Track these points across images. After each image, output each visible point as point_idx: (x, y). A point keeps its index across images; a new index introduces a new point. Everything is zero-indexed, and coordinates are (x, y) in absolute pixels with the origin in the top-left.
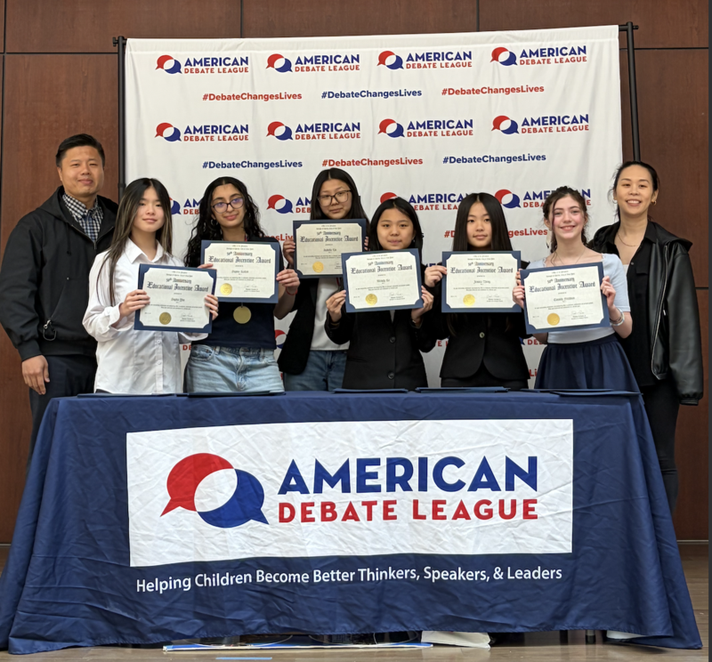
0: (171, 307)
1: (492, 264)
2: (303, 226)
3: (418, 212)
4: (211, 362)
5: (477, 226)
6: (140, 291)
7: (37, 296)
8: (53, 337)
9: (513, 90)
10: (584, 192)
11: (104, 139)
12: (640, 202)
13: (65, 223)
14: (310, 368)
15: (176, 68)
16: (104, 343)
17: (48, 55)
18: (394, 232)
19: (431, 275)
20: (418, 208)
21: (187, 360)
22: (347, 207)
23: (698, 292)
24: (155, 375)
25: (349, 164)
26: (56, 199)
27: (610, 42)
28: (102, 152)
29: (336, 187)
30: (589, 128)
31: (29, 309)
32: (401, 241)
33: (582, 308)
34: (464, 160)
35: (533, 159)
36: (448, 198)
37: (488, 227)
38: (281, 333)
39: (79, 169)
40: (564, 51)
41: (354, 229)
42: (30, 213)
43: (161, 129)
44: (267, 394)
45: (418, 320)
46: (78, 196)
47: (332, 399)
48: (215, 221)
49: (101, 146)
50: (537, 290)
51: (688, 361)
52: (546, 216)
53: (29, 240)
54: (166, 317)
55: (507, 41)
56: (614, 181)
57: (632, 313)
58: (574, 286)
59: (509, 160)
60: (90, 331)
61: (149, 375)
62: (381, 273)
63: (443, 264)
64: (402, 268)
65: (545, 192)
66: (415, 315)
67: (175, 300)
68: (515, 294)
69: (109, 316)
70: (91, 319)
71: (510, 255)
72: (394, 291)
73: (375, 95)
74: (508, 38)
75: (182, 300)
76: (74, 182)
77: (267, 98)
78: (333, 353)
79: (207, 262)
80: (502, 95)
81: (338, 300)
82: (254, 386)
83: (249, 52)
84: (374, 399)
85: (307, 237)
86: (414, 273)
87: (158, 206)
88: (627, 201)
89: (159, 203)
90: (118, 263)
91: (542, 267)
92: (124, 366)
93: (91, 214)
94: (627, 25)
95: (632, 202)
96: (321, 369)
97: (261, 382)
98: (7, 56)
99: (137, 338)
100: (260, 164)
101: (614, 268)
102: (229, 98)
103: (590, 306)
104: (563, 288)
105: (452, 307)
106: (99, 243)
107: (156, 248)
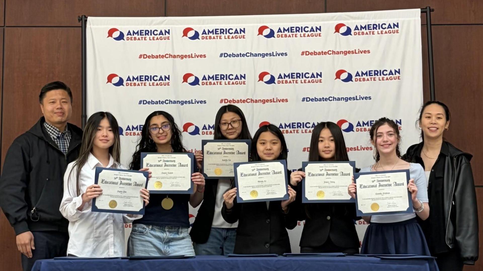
0: (117, 197)
1: (336, 170)
2: (208, 143)
3: (285, 135)
4: (146, 236)
5: (325, 144)
6: (96, 185)
7: (26, 191)
8: (37, 219)
9: (349, 52)
10: (397, 121)
11: (72, 84)
12: (438, 129)
13: (46, 142)
14: (211, 239)
15: (121, 37)
16: (74, 223)
17: (34, 28)
18: (269, 148)
19: (295, 178)
20: (285, 132)
21: (129, 235)
22: (239, 131)
23: (476, 188)
24: (108, 245)
25: (238, 102)
26: (39, 125)
27: (415, 20)
28: (70, 94)
29: (232, 117)
30: (400, 78)
31: (21, 200)
32: (273, 154)
33: (395, 200)
34: (316, 100)
35: (363, 99)
36: (305, 125)
37: (332, 145)
38: (192, 216)
39: (55, 105)
40: (384, 26)
41: (243, 146)
42: (21, 135)
43: (110, 78)
44: (183, 257)
45: (286, 208)
46: (54, 123)
47: (226, 261)
48: (152, 141)
49: (70, 89)
50: (365, 187)
51: (468, 235)
52: (372, 137)
53: (21, 154)
54: (113, 203)
55: (346, 19)
56: (419, 114)
57: (430, 204)
58: (390, 185)
59: (347, 99)
60: (64, 215)
61: (105, 244)
62: (260, 176)
63: (302, 170)
64: (275, 173)
65: (371, 121)
66: (284, 204)
67: (120, 192)
68: (350, 189)
69: (75, 203)
70: (65, 206)
71: (348, 164)
72: (269, 188)
73: (256, 55)
74: (346, 17)
75: (125, 192)
76: (52, 114)
77: (182, 57)
78: (228, 230)
79: (145, 167)
80: (342, 55)
81: (231, 194)
82: (176, 252)
83: (171, 26)
84: (255, 260)
85: (211, 151)
86: (283, 176)
87: (110, 131)
88: (429, 128)
89: (110, 129)
90: (82, 169)
91: (369, 171)
92: (87, 238)
93: (63, 136)
94: (426, 8)
95: (432, 129)
96: (220, 240)
97: (180, 249)
98: (6, 29)
99: (96, 219)
100: (178, 102)
101: (418, 173)
102: (157, 57)
103: (400, 199)
104: (382, 186)
105: (309, 199)
106: (69, 155)
107: (109, 159)
